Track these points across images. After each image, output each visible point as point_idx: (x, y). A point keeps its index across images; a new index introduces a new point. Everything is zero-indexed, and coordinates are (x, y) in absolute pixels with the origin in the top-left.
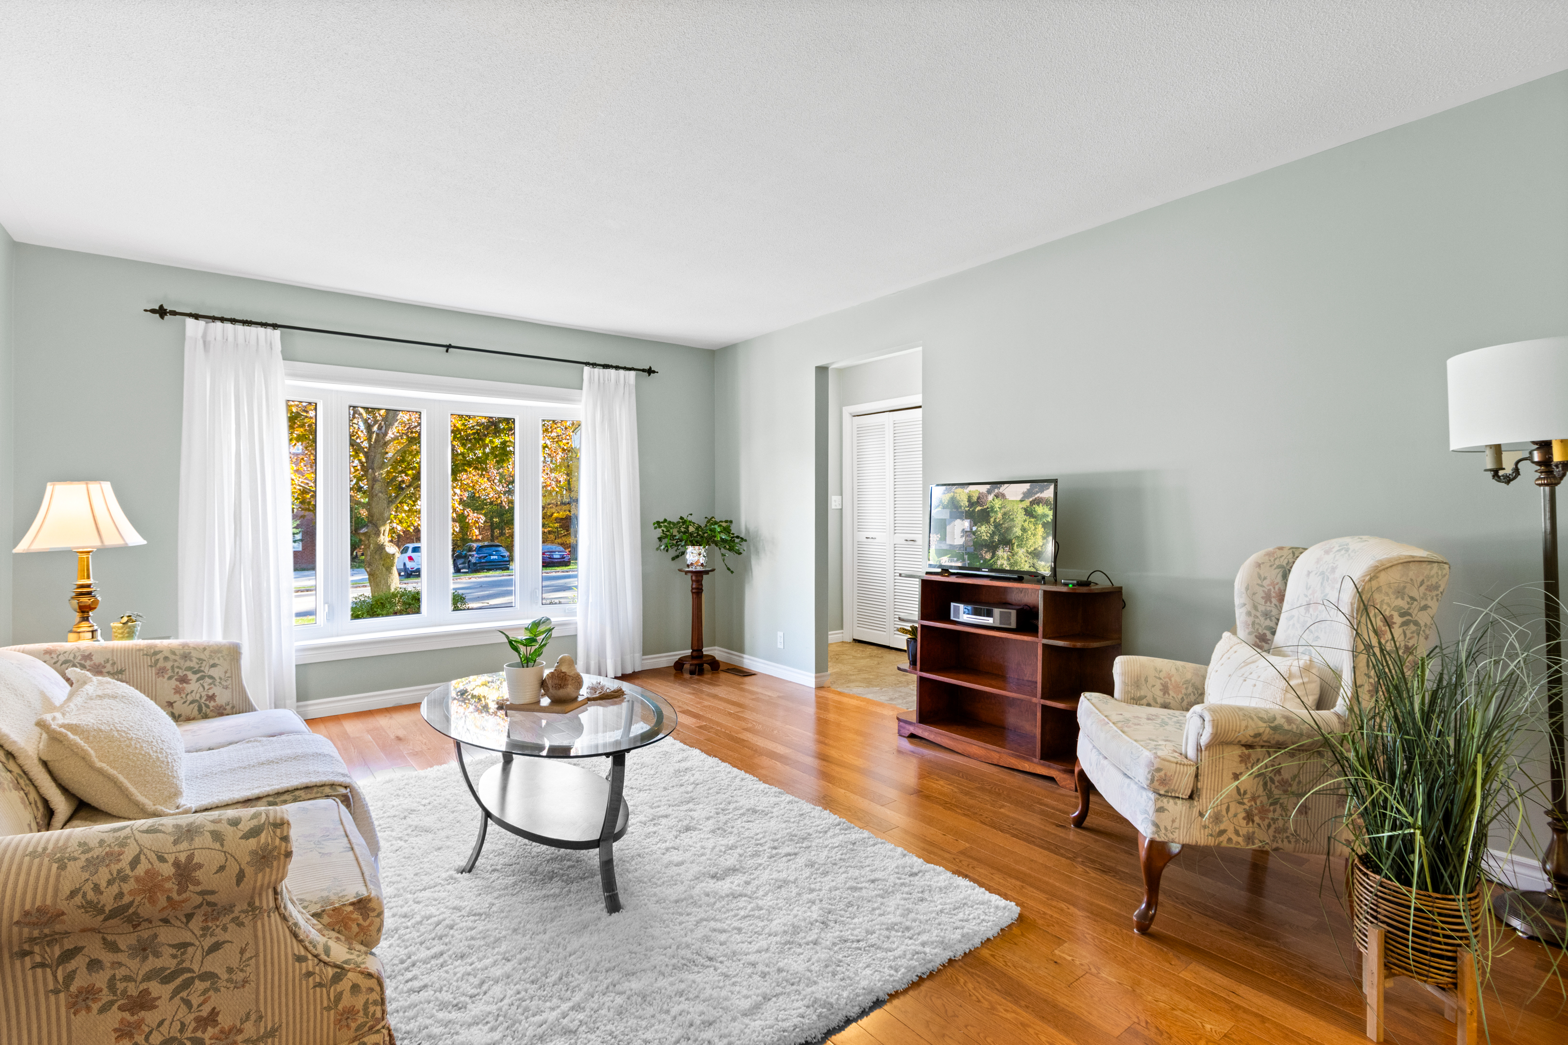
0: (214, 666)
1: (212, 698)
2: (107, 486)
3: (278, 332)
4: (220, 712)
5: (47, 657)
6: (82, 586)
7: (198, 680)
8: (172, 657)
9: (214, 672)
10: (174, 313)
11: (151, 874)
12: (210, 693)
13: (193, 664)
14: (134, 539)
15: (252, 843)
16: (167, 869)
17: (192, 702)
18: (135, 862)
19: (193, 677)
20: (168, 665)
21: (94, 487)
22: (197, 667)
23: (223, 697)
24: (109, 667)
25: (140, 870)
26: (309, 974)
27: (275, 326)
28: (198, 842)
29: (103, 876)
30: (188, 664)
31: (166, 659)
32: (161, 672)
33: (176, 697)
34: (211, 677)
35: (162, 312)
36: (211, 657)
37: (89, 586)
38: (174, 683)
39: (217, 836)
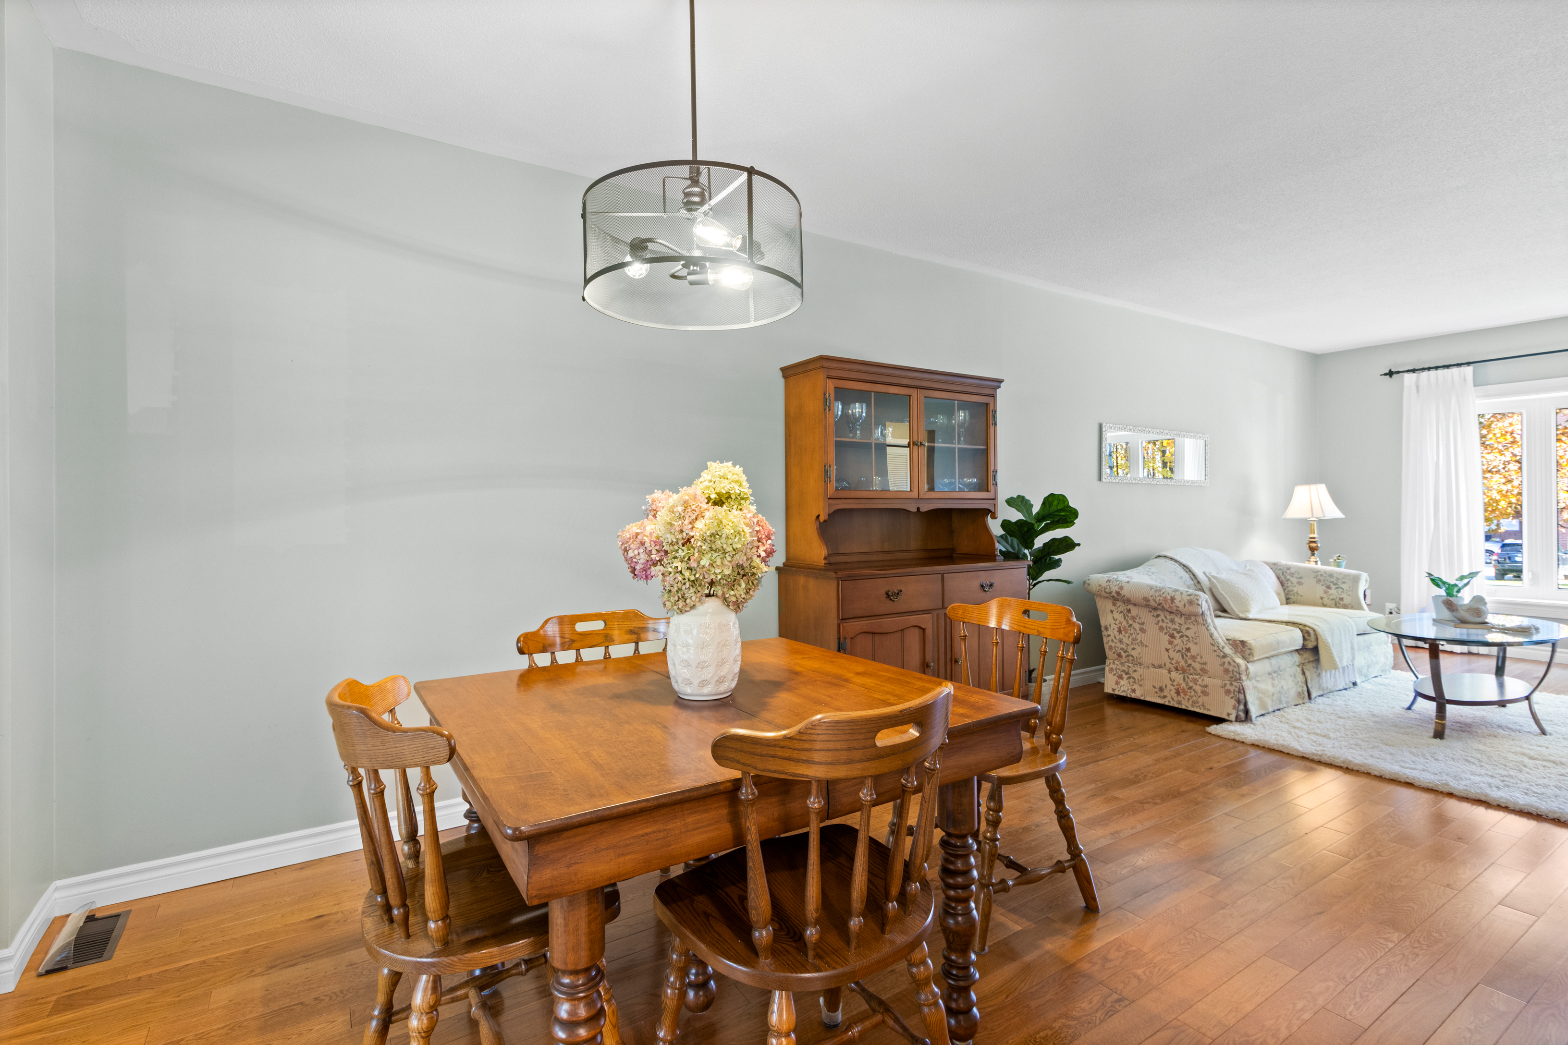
0: (1344, 583)
1: (1342, 599)
2: (1322, 488)
3: (1469, 370)
4: (1345, 607)
5: (1273, 566)
6: (1311, 538)
7: (1336, 588)
8: (1324, 575)
9: (1343, 586)
10: (1398, 372)
11: (1166, 597)
12: (1341, 597)
13: (1334, 580)
14: (1338, 514)
15: (1188, 597)
16: (1169, 597)
17: (1332, 599)
18: (1163, 593)
19: (1333, 587)
20: (1322, 578)
21: (1313, 487)
22: (1335, 582)
23: (1347, 600)
24: (1296, 575)
25: (1164, 595)
26: (1215, 651)
27: (1468, 364)
28: (1177, 593)
29: (1157, 594)
30: (1332, 579)
31: (1321, 575)
32: (1319, 581)
33: (1324, 596)
34: (1342, 588)
35: (1391, 374)
36: (1343, 578)
37: (1314, 538)
38: (1324, 588)
39: (1181, 593)
